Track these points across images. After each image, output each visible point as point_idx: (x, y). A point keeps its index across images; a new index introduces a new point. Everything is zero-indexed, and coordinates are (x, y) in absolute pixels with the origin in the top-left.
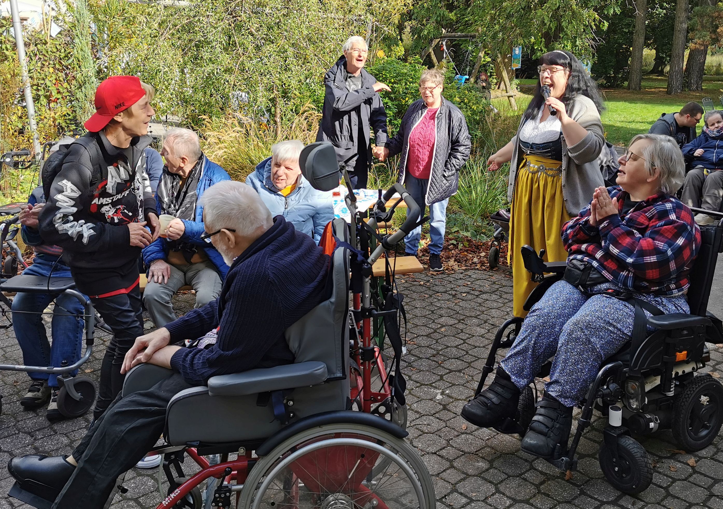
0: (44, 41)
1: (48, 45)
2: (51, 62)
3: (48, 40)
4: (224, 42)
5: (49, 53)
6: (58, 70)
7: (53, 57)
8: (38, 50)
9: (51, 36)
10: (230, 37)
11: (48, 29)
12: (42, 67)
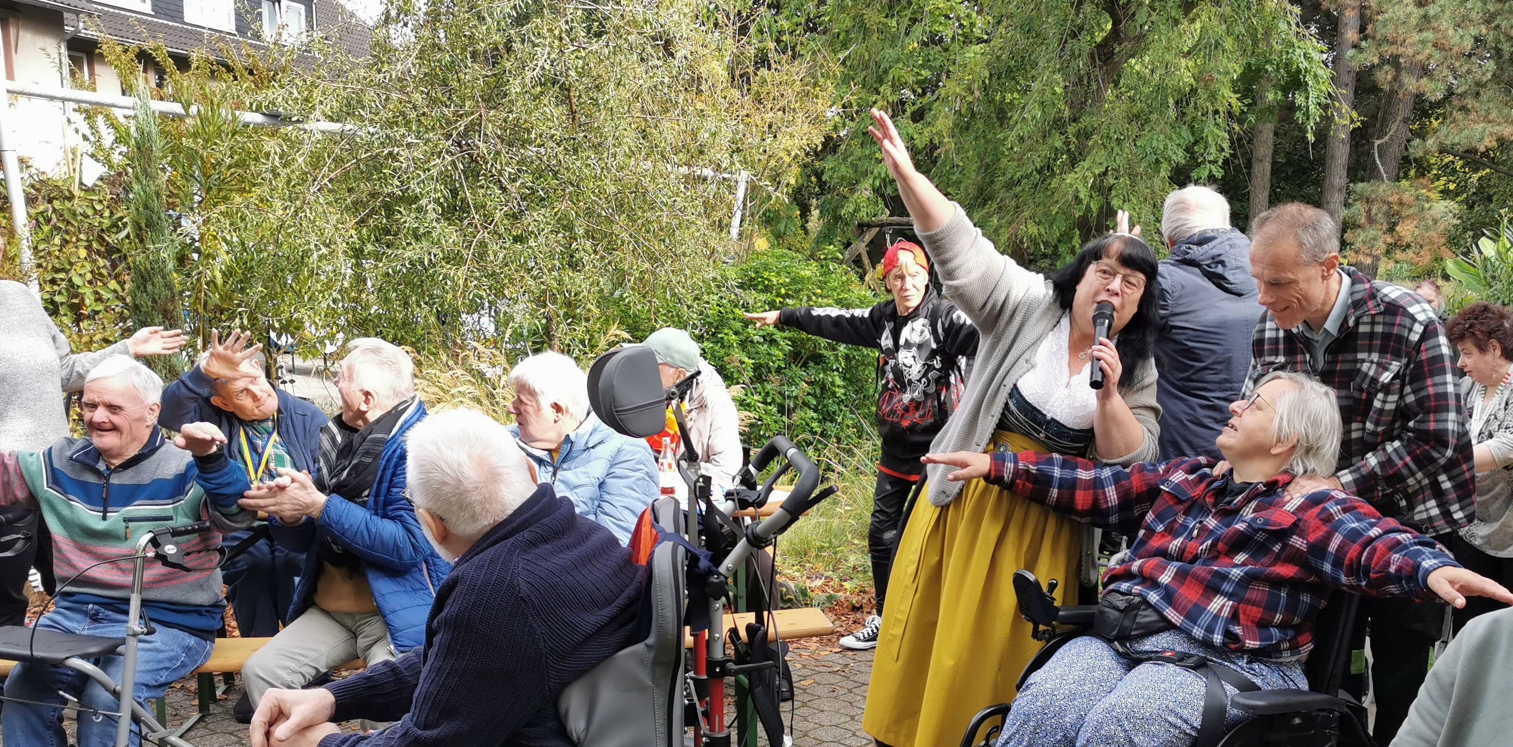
0: (67, 194)
1: (76, 201)
2: (82, 236)
3: (77, 192)
4: (442, 200)
5: (79, 218)
6: (98, 253)
7: (86, 226)
8: (54, 210)
9: (81, 183)
10: (454, 192)
11: (74, 170)
12: (62, 246)
